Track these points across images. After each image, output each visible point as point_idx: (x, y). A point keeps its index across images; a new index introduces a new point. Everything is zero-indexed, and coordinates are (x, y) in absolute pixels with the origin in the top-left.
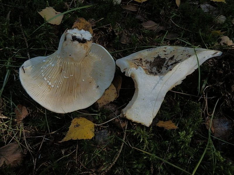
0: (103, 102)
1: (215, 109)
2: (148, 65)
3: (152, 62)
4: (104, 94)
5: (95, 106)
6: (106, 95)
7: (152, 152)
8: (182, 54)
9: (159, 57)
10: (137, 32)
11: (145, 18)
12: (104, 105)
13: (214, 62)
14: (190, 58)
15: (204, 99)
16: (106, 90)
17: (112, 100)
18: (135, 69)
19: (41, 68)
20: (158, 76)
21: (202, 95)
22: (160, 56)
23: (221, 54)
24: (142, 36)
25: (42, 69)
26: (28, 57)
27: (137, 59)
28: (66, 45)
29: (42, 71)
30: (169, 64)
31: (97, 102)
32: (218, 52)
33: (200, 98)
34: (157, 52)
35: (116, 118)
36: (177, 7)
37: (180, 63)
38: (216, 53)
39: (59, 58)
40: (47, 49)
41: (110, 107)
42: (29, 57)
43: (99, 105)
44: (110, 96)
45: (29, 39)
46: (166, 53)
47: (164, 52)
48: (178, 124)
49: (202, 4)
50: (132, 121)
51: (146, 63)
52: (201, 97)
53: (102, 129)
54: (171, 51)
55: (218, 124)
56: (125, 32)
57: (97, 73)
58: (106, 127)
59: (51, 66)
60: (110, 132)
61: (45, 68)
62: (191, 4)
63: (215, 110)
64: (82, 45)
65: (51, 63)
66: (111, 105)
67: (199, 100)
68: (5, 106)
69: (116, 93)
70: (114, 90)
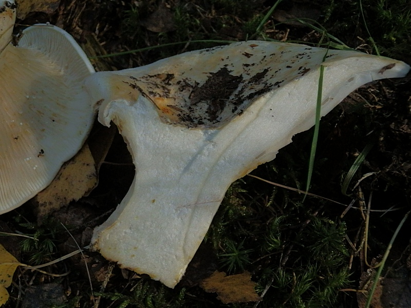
1: (390, 247)
2: (186, 94)
3: (199, 86)
6: (62, 179)
8: (288, 67)
9: (224, 72)
13: (385, 96)
14: (302, 79)
15: (359, 211)
17: (77, 196)
18: (127, 103)
20: (202, 129)
21: (354, 201)
22: (229, 68)
23: (406, 72)
24: (213, 11)
27: (158, 76)
30: (247, 93)
31: (39, 197)
32: (394, 65)
33: (347, 209)
34: (224, 57)
37: (272, 92)
38: (388, 67)
41: (69, 216)
43: (42, 208)
46: (249, 61)
47: (246, 57)
48: (268, 287)
50: (120, 265)
51: (182, 89)
52: (350, 206)
53: (46, 282)
54: (264, 55)
55: (400, 296)
57: (39, 112)
58: (58, 276)
60: (69, 293)
63: (391, 250)
66: (75, 212)
67: (342, 216)
69: (93, 174)
70: (88, 165)
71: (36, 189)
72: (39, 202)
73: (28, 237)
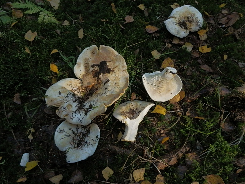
0: (173, 101)
4: (174, 98)
5: (168, 102)
7: (191, 127)
10: (196, 69)
11: (203, 62)
12: (173, 103)
16: (175, 96)
17: (177, 101)
19: (152, 80)
24: (199, 73)
28: (166, 74)
36: (224, 60)
39: (161, 77)
40: (151, 70)
43: (170, 102)
44: (177, 99)
45: (144, 64)
49: (240, 62)
56: (190, 68)
62: (233, 61)
64: (172, 75)
65: (156, 79)
66: (176, 103)
70: (179, 97)
73: (168, 106)
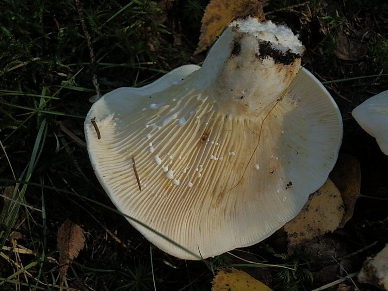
0: (305, 231)
4: (306, 208)
6: (312, 211)
10: (376, 25)
12: (307, 241)
16: (311, 195)
17: (332, 228)
19: (147, 126)
25: (149, 130)
26: (93, 87)
28: (238, 67)
29: (150, 136)
31: (286, 228)
35: (341, 283)
39: (204, 101)
40: (142, 66)
41: (322, 246)
42: (97, 87)
43: (292, 239)
44: (326, 214)
45: (98, 39)
56: (345, 26)
59: (177, 123)
61: (160, 128)
64: (280, 70)
65: (175, 116)
68: (26, 220)
69: (342, 206)
70: (335, 196)
71: (284, 220)
72: (287, 233)
73: (286, 267)
